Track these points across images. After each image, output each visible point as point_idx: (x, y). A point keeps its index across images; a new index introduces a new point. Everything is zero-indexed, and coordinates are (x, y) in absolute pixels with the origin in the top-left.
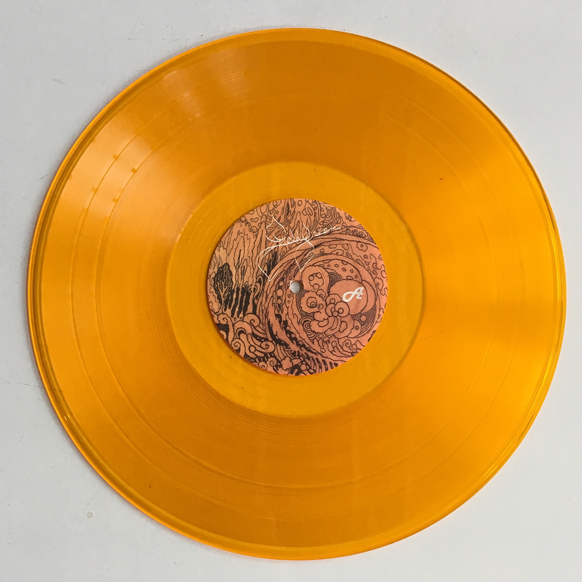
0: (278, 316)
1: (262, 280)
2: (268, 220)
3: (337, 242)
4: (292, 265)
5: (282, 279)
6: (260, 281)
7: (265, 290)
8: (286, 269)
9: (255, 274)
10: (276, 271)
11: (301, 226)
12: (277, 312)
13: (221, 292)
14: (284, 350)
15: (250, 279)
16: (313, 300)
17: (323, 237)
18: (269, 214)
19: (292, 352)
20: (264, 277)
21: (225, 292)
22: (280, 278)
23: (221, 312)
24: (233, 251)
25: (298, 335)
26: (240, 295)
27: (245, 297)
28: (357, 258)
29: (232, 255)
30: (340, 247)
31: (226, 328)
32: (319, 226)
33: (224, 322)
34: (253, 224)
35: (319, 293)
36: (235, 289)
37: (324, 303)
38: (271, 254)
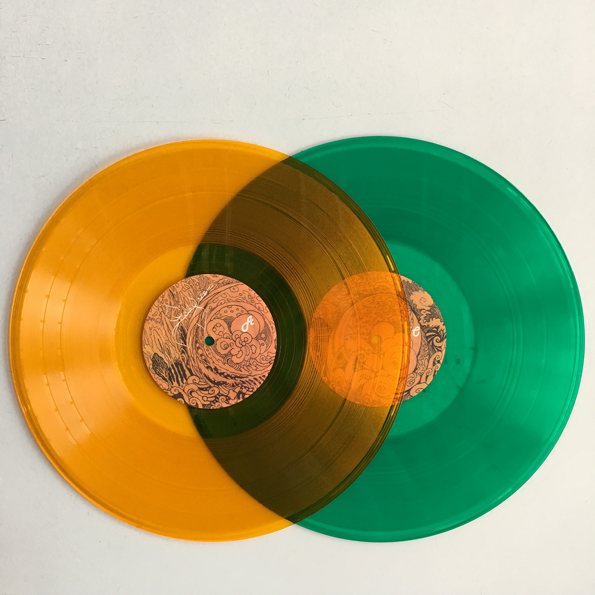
0: (208, 367)
1: (184, 350)
2: (164, 309)
3: (217, 296)
4: (197, 329)
5: (196, 342)
6: (183, 352)
7: (190, 355)
8: (195, 334)
9: (177, 349)
10: (190, 339)
11: (187, 300)
12: (206, 366)
13: (162, 374)
14: (226, 387)
15: (176, 354)
16: (224, 343)
17: (205, 298)
18: (162, 305)
19: (231, 385)
20: (184, 348)
21: (166, 373)
22: (194, 342)
23: (170, 387)
24: (154, 343)
25: (228, 372)
26: (176, 369)
27: (180, 368)
28: (236, 299)
29: (154, 346)
30: (220, 298)
31: (180, 395)
32: (198, 293)
33: (176, 393)
34: (156, 318)
35: (225, 336)
36: (171, 367)
37: (232, 341)
38: (179, 330)
